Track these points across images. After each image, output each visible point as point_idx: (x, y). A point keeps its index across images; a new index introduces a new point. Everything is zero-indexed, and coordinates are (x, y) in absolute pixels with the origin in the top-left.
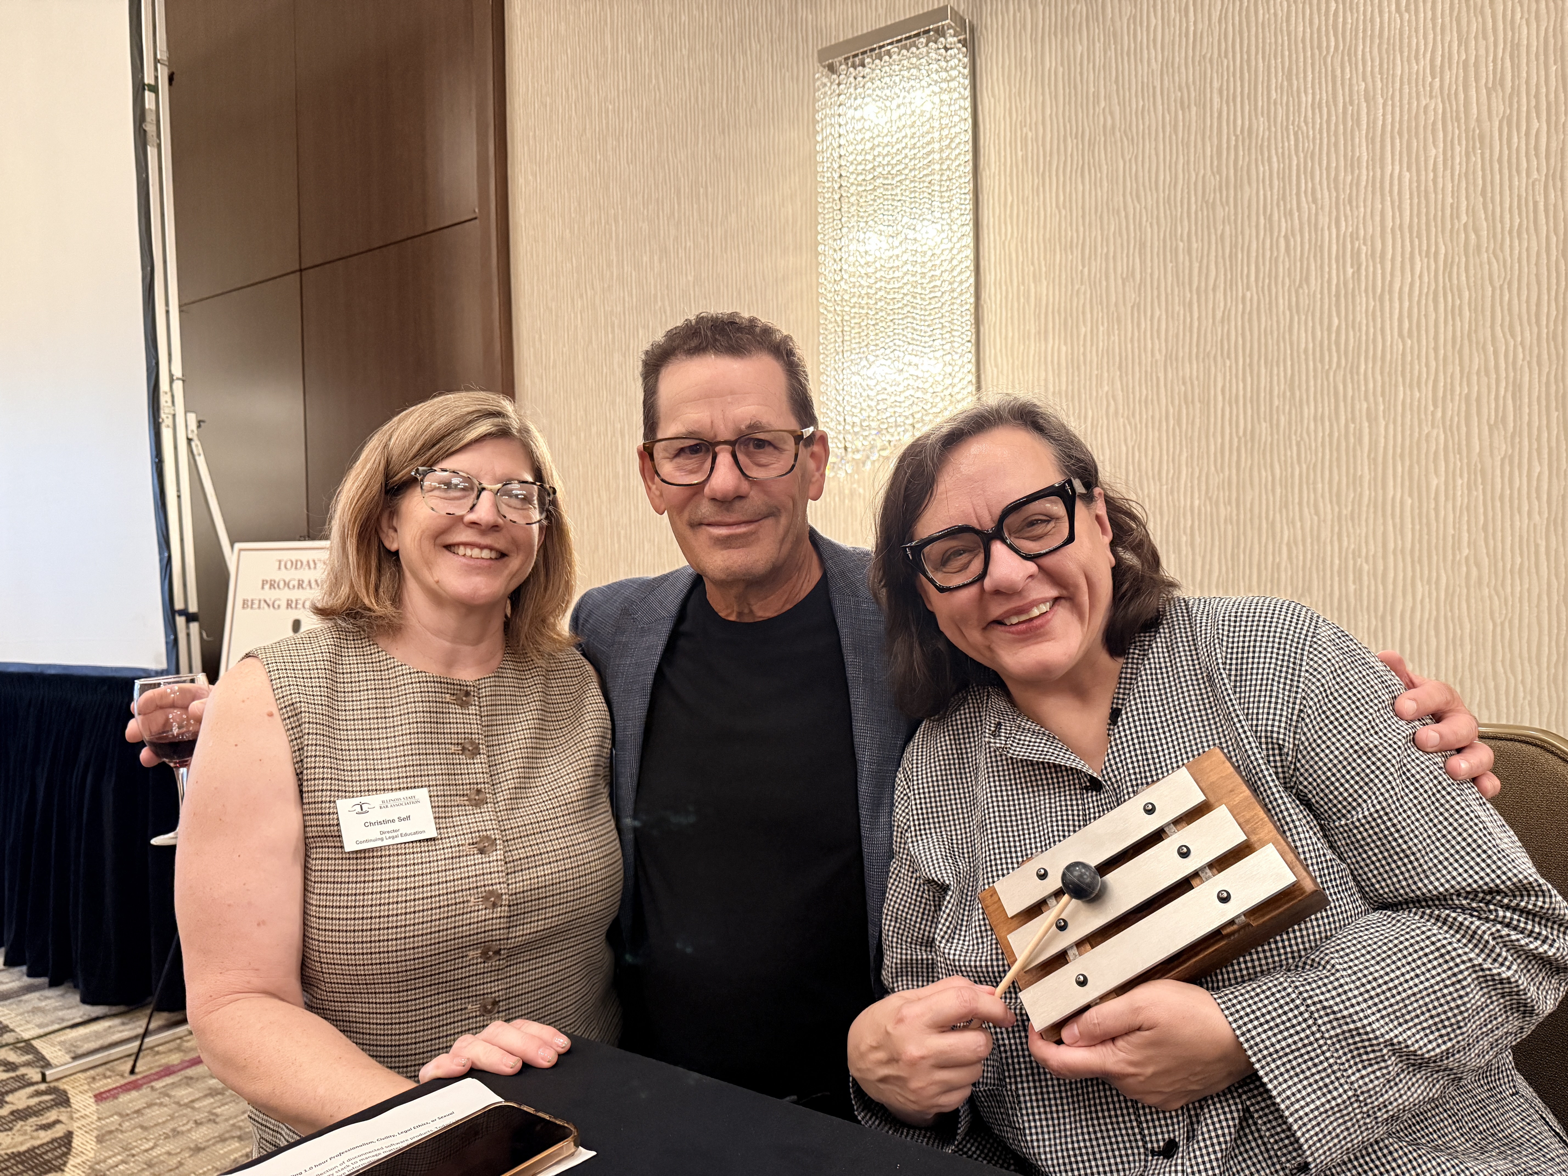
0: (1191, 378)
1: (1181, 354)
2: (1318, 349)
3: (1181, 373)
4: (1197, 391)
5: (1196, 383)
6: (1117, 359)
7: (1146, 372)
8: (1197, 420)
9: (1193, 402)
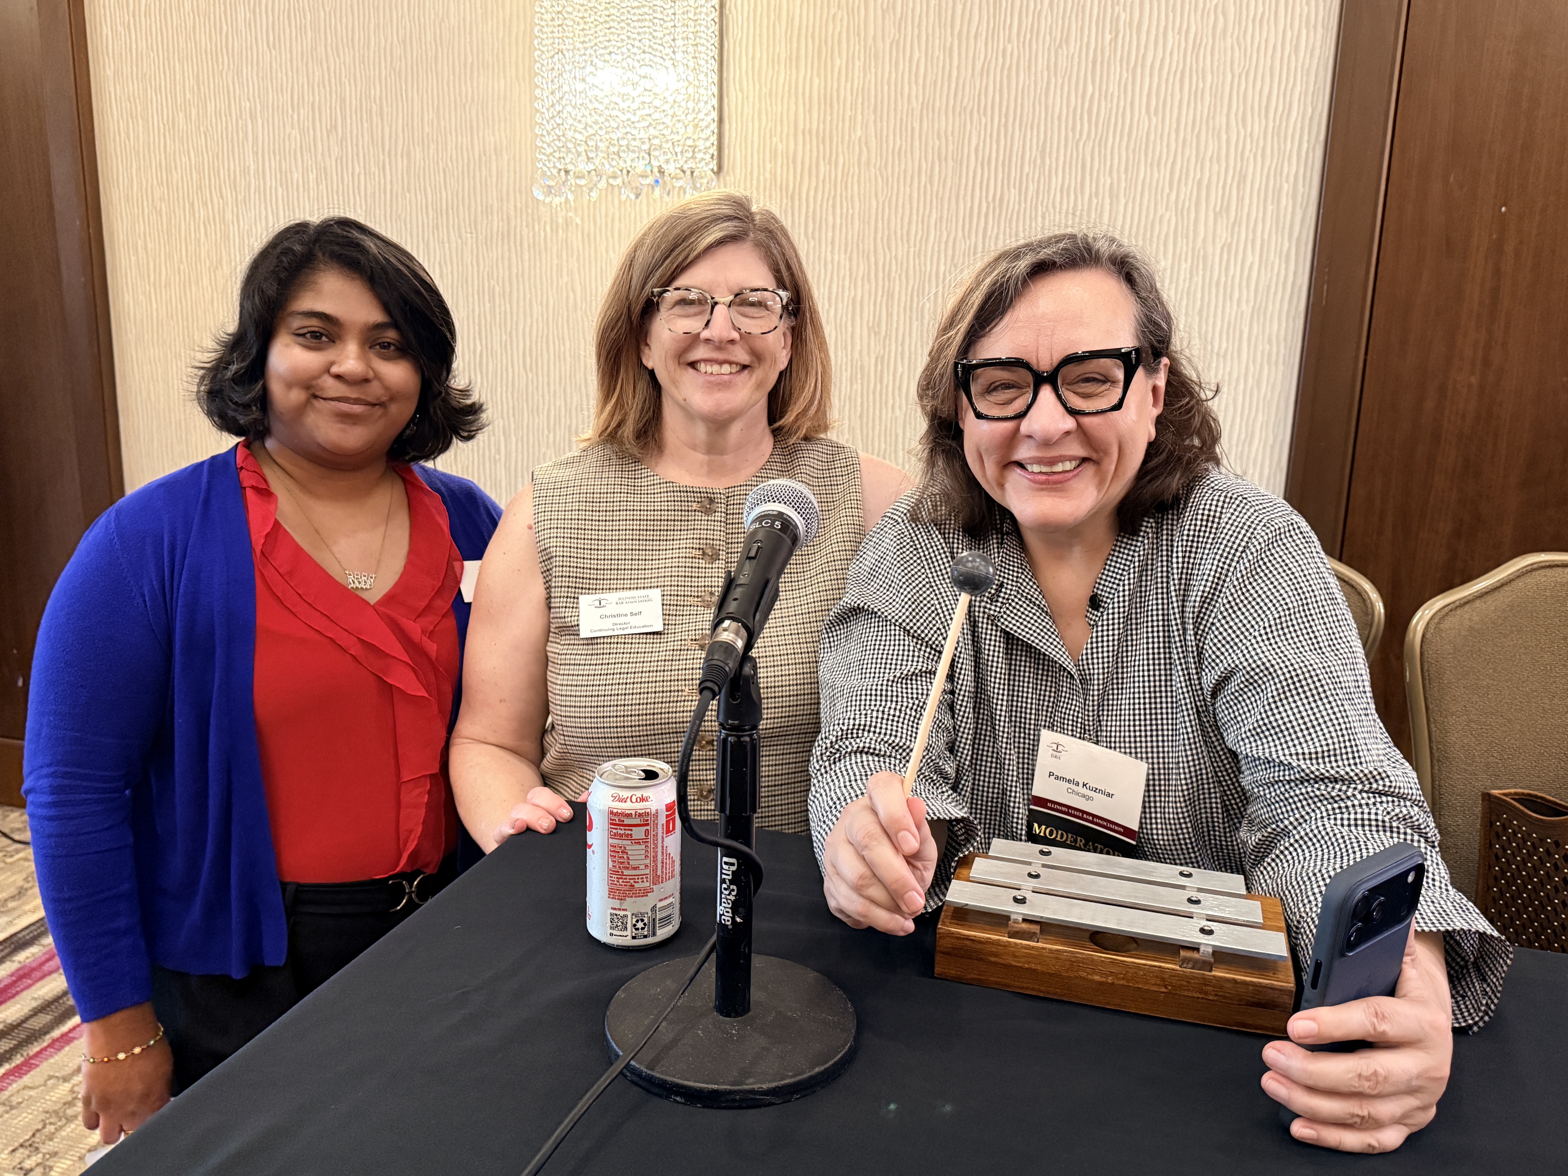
0: (946, 132)
1: (937, 104)
2: (1071, 116)
3: (936, 126)
4: (951, 147)
5: (951, 138)
6: (873, 101)
7: (901, 120)
8: (949, 180)
9: (946, 159)
